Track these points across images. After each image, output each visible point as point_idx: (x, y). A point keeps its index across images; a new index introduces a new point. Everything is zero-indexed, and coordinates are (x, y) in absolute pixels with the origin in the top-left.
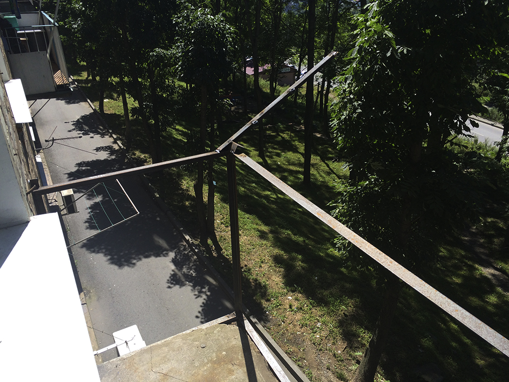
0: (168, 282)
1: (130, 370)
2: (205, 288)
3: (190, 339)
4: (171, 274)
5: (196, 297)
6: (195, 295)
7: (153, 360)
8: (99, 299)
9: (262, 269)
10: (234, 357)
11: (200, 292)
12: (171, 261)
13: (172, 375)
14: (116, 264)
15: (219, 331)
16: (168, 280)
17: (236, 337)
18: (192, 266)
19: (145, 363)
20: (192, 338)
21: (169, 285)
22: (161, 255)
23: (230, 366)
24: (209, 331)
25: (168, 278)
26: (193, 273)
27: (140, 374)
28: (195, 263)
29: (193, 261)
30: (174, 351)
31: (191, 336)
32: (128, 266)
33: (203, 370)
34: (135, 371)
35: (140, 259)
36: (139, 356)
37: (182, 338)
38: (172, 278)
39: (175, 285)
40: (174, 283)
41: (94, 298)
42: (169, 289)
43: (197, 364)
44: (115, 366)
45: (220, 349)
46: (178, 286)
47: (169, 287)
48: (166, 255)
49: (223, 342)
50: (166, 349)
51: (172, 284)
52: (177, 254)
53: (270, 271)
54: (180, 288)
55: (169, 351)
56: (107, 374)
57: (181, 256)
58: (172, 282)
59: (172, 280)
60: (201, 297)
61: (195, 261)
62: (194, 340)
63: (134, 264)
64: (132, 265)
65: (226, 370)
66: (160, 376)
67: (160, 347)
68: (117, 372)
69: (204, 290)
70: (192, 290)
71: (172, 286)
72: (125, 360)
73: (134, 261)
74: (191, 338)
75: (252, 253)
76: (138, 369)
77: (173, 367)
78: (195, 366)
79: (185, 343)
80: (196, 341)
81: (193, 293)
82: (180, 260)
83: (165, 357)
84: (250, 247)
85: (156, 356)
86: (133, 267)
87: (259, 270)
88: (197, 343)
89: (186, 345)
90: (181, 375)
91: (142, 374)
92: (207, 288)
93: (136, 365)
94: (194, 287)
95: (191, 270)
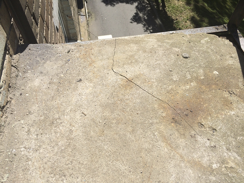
0: (131, 19)
1: (84, 61)
2: (150, 27)
3: (168, 43)
4: (133, 15)
5: (144, 31)
6: (144, 30)
7: (116, 56)
8: (96, 19)
9: (187, 24)
10: (232, 82)
11: (147, 29)
12: (135, 7)
13: (138, 83)
14: (105, 3)
15: (207, 42)
16: (131, 18)
17: (233, 55)
18: (146, 13)
19: (105, 57)
20: (171, 41)
21: (132, 21)
22: (130, 3)
23: (226, 95)
24: (194, 39)
25: (132, 17)
26: (146, 17)
27: (96, 69)
28: (148, 12)
29: (147, 10)
30: (145, 52)
31: (169, 39)
32: (111, 5)
33: (184, 88)
34: (90, 64)
35: (118, 3)
36: (100, 47)
37: (157, 39)
38: (134, 17)
39: (135, 22)
40: (135, 20)
41: (94, 19)
42: (131, 23)
43: (175, 78)
44: (67, 51)
45: (209, 66)
46: (136, 23)
47: (131, 22)
48: (132, 3)
49: (214, 58)
50: (134, 47)
51: (133, 21)
52: (139, 4)
53: (191, 25)
54: (137, 24)
55: (138, 50)
56: (54, 59)
57: (141, 6)
58: (133, 20)
59: (133, 18)
60: (147, 32)
61: (149, 10)
62: (173, 45)
63: (114, 5)
64: (113, 5)
65: (220, 98)
66: (122, 80)
67: (128, 42)
68: (68, 59)
69: (150, 28)
70: (143, 27)
71: (133, 22)
72: (81, 47)
73: (115, 3)
74: (169, 41)
75: (183, 13)
76: (94, 62)
77: (142, 72)
78: (172, 79)
79: (160, 46)
80: (176, 47)
81: (143, 29)
82: (140, 8)
83: (132, 56)
84: (182, 9)
85: (121, 53)
86: (113, 6)
87: (184, 24)
88: (177, 50)
89: (162, 49)
90: (151, 87)
91: (98, 70)
92: (151, 28)
93: (92, 57)
94: (144, 25)
95: (145, 15)
